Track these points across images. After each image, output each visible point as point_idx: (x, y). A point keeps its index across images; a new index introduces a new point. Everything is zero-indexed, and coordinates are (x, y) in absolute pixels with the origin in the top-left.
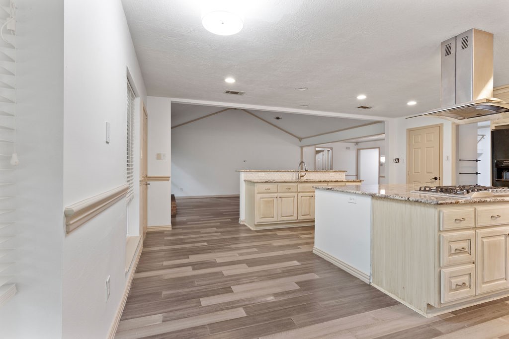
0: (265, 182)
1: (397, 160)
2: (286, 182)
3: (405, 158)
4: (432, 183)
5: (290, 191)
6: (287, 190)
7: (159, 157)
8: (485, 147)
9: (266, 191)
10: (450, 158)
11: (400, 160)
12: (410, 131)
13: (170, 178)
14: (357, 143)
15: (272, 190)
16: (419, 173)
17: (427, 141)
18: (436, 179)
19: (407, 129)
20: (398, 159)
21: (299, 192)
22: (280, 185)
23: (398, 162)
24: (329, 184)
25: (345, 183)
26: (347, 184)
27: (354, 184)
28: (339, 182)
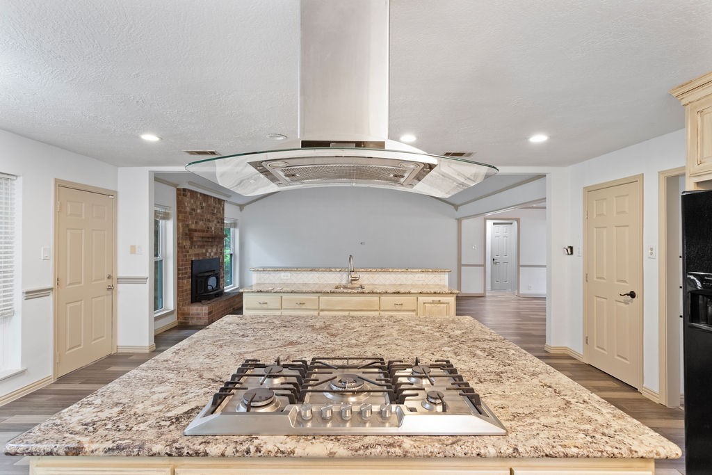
0: (258, 292)
1: (569, 250)
2: (295, 292)
3: (581, 247)
4: (625, 303)
5: (304, 307)
6: (298, 306)
7: (133, 249)
9: (259, 306)
10: (656, 252)
11: (573, 250)
12: (589, 191)
13: (148, 280)
15: (270, 305)
16: (603, 278)
17: (618, 213)
18: (632, 295)
19: (584, 188)
20: (571, 248)
21: (322, 310)
22: (285, 296)
23: (572, 253)
24: (382, 298)
25: (417, 295)
26: (422, 299)
27: (436, 298)
28: (403, 293)
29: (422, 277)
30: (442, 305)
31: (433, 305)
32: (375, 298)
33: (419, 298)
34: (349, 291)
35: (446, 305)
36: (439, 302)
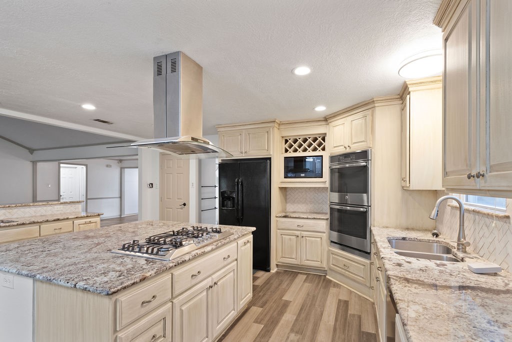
3: (158, 184)
4: (181, 209)
8: (214, 174)
10: (195, 185)
11: (153, 185)
12: (163, 155)
14: (121, 161)
16: (170, 199)
17: (178, 167)
18: (185, 205)
23: (152, 187)
24: (41, 226)
25: (73, 220)
26: (77, 222)
27: (88, 220)
28: (63, 220)
29: (60, 208)
30: (92, 224)
31: (85, 225)
32: (36, 227)
33: (75, 221)
34: (7, 224)
35: (94, 224)
36: (90, 222)
